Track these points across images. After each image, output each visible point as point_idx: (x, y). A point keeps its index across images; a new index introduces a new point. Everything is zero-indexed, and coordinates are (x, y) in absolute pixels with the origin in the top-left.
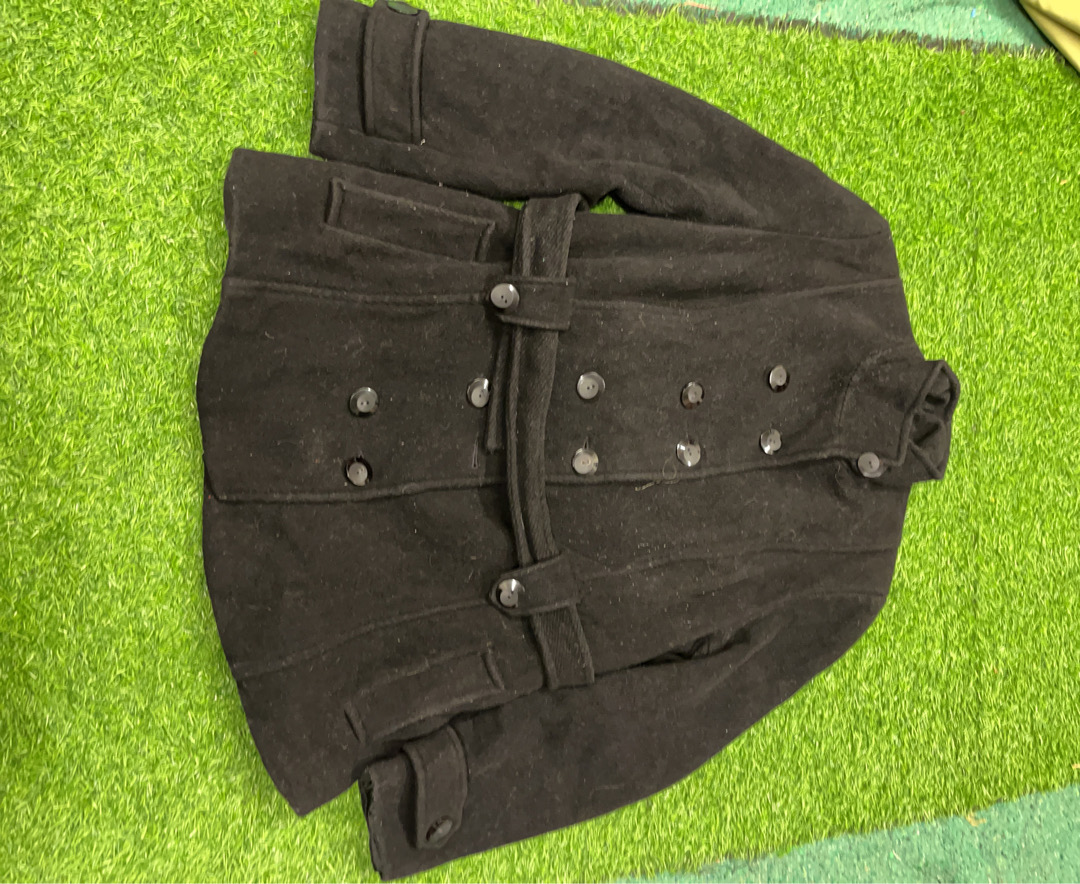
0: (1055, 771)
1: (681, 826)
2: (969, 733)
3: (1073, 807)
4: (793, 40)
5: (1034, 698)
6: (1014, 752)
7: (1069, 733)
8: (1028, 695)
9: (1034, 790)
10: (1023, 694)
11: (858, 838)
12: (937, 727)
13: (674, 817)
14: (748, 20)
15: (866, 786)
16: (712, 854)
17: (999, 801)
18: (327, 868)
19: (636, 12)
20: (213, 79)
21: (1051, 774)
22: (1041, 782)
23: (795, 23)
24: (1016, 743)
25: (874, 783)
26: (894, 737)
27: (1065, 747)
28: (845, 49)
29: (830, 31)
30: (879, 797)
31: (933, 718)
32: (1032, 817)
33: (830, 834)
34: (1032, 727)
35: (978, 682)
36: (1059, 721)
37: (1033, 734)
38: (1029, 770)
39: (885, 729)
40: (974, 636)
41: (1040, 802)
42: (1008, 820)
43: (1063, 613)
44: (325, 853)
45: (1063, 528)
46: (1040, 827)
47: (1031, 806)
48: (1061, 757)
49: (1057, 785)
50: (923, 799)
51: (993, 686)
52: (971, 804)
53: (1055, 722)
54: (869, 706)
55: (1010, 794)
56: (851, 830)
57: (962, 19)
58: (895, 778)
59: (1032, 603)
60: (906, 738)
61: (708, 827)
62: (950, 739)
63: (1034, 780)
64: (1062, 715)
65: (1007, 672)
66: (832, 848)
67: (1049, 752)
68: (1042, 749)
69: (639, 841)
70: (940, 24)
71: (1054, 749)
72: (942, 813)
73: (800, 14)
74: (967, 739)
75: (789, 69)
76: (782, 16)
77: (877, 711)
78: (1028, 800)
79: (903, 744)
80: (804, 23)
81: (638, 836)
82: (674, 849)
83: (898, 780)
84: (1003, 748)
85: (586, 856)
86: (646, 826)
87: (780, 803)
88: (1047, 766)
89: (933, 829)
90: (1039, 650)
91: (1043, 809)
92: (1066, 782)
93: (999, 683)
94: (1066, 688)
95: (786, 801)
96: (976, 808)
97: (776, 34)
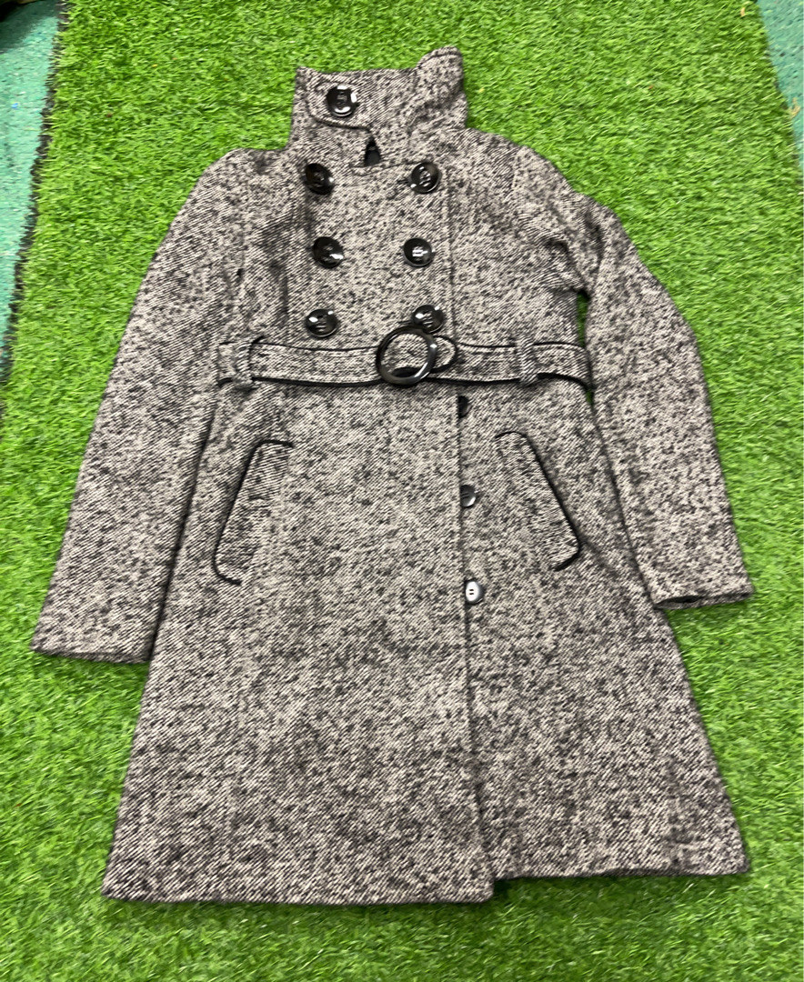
0: (747, 32)
4: (34, 276)
6: (728, 71)
7: (710, 20)
8: (673, 57)
9: (765, 52)
10: (671, 62)
12: (703, 143)
14: (13, 319)
20: (43, 849)
21: (750, 36)
22: (757, 46)
24: (720, 69)
26: (714, 185)
27: (724, 23)
29: (28, 241)
31: (695, 147)
34: (704, 54)
36: (698, 28)
37: (711, 53)
38: (746, 57)
39: (705, 194)
40: (615, 107)
41: (777, 47)
43: (594, 25)
45: (511, 24)
48: (733, 26)
50: (774, 157)
51: (663, 90)
53: (700, 32)
54: (682, 208)
55: (770, 75)
57: (22, 118)
59: (583, 54)
60: (714, 173)
62: (716, 131)
63: (756, 52)
64: (694, 25)
65: (650, 77)
67: (729, 38)
70: (26, 139)
71: (725, 33)
73: (9, 270)
74: (715, 115)
76: (11, 286)
77: (688, 201)
78: (775, 59)
79: (720, 176)
80: (18, 268)
83: (755, 181)
84: (724, 81)
88: (742, 40)
90: (629, 47)
91: (785, 45)
93: (661, 84)
94: (666, 22)
96: (785, 106)
97: (28, 293)
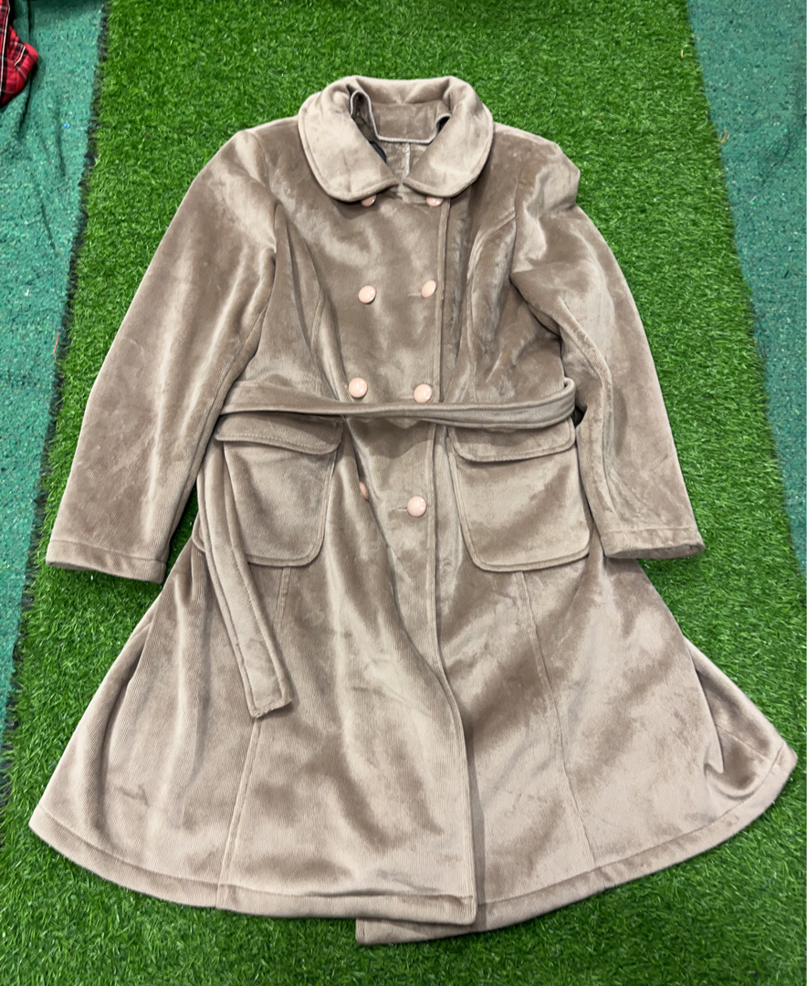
1: (726, 371)
2: (653, 141)
3: (716, 57)
5: (625, 88)
11: (738, 230)
13: (718, 377)
15: (695, 223)
16: (749, 347)
17: (709, 118)
18: (758, 656)
19: (60, 395)
23: (72, 268)
25: (692, 216)
28: (94, 229)
30: (703, 213)
32: (724, 90)
33: (734, 252)
35: (610, 133)
42: (725, 109)
44: (745, 657)
46: (732, 85)
47: (714, 90)
49: (698, 70)
52: (712, 139)
56: (731, 236)
58: (689, 200)
61: (727, 350)
66: (745, 251)
68: (666, 82)
69: (738, 405)
72: (718, 162)
75: (109, 274)
81: (734, 406)
82: (745, 377)
85: (749, 447)
86: (726, 398)
87: (708, 291)
89: (731, 170)
92: (694, 62)
95: (707, 287)
